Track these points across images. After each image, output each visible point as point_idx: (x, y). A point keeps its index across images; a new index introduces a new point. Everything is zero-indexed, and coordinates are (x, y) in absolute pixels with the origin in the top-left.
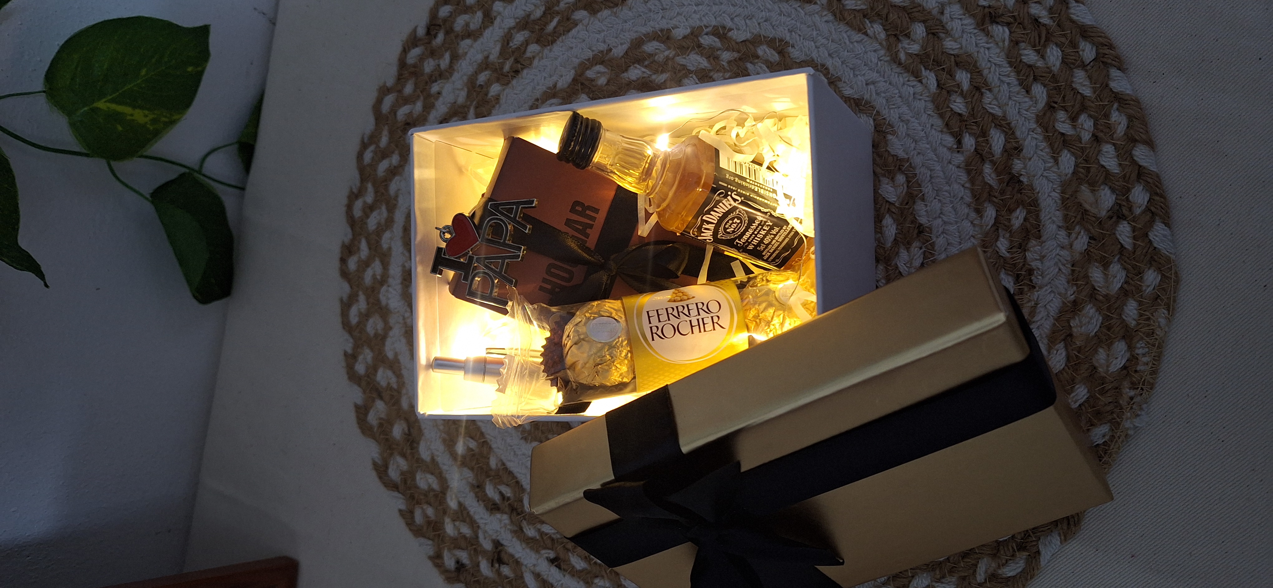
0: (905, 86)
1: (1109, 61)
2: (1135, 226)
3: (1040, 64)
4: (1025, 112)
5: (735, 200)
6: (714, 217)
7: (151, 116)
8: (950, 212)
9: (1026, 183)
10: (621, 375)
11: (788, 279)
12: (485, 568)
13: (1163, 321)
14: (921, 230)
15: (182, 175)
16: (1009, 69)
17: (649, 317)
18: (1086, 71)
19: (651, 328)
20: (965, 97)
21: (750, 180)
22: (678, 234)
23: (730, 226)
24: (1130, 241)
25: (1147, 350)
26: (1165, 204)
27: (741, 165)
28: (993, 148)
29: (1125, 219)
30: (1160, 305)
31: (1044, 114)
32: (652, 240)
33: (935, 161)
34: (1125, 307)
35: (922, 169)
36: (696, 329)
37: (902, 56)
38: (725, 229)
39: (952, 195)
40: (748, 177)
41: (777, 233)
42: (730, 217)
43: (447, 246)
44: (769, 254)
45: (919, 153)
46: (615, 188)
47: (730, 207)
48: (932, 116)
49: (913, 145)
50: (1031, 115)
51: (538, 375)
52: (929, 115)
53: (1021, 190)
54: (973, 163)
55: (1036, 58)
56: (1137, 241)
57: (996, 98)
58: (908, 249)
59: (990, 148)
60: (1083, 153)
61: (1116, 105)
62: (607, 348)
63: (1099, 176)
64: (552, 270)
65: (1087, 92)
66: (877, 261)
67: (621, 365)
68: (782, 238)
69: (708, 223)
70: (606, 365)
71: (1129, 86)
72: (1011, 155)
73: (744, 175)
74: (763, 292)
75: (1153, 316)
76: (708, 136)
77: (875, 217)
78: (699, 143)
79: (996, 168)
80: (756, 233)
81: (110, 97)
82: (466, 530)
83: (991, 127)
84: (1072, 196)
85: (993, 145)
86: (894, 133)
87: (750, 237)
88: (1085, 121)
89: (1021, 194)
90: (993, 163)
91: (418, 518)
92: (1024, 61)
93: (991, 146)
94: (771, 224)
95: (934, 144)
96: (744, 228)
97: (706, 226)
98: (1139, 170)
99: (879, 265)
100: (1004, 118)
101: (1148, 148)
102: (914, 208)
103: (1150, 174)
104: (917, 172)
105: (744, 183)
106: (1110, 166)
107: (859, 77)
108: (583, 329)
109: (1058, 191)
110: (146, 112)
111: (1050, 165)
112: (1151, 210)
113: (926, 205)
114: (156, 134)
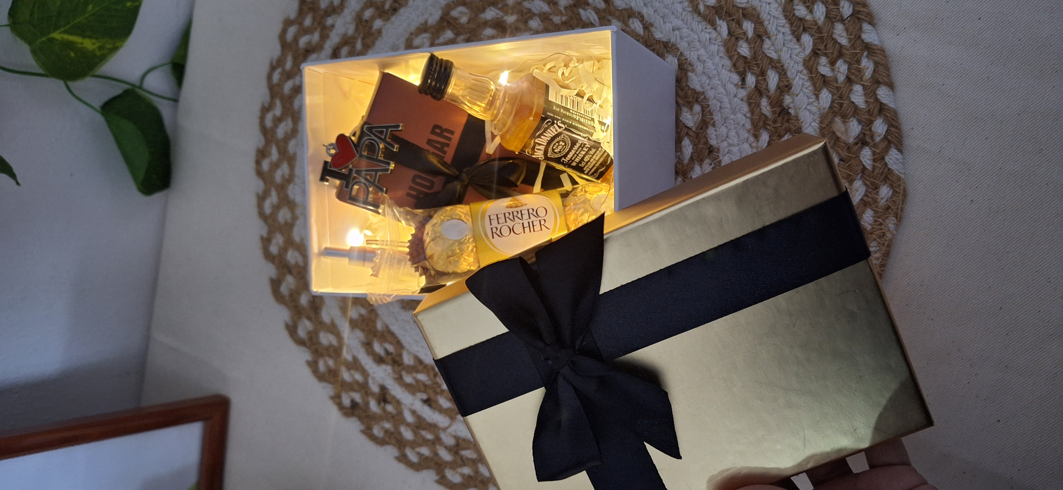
0: (703, 32)
1: (862, 17)
2: (874, 152)
3: (809, 17)
4: (795, 57)
5: (560, 127)
6: (544, 140)
7: (98, 44)
8: (734, 137)
9: (793, 115)
10: (469, 264)
11: (601, 190)
12: (374, 406)
13: (891, 226)
14: (711, 150)
15: (126, 92)
16: (785, 21)
17: (490, 220)
18: (844, 24)
19: (492, 229)
20: (749, 44)
21: (573, 111)
22: (517, 153)
23: (557, 147)
24: (870, 162)
25: (878, 248)
26: (898, 134)
27: (567, 98)
28: (769, 85)
29: (867, 146)
30: (890, 214)
31: (810, 59)
32: (497, 157)
33: (724, 95)
34: (863, 215)
35: (714, 101)
36: (527, 230)
37: (702, 8)
38: (553, 150)
39: (736, 122)
40: (572, 108)
41: (594, 153)
42: (556, 140)
43: (332, 160)
44: (589, 169)
45: (712, 88)
46: (467, 115)
47: (556, 133)
48: (724, 58)
49: (708, 82)
50: (800, 59)
51: (405, 263)
52: (721, 57)
53: (789, 120)
54: (754, 97)
55: (806, 13)
56: (876, 163)
57: (773, 45)
58: (701, 165)
59: (767, 85)
60: (838, 91)
61: (865, 53)
62: (457, 244)
63: (849, 110)
64: (418, 180)
65: (844, 41)
66: (677, 173)
67: (468, 257)
68: (598, 157)
69: (539, 144)
70: (457, 257)
71: (876, 38)
72: (783, 92)
73: (568, 107)
74: (581, 201)
75: (884, 222)
76: (541, 74)
77: (676, 139)
78: (534, 80)
79: (771, 102)
80: (577, 153)
81: (62, 29)
82: (358, 377)
83: (768, 68)
84: (828, 125)
85: (769, 83)
86: (693, 71)
87: (573, 156)
88: (841, 65)
89: (789, 123)
90: (769, 97)
91: (322, 367)
92: (796, 15)
93: (767, 83)
94: (589, 146)
95: (724, 81)
96: (568, 149)
97: (537, 147)
98: (881, 106)
99: (678, 177)
100: (779, 61)
101: (888, 89)
102: (706, 132)
103: (889, 110)
104: (710, 103)
105: (568, 113)
106: (858, 102)
107: (668, 24)
108: (438, 229)
109: (817, 122)
110: (94, 41)
111: (811, 100)
112: (888, 139)
113: (716, 131)
114: (103, 58)
